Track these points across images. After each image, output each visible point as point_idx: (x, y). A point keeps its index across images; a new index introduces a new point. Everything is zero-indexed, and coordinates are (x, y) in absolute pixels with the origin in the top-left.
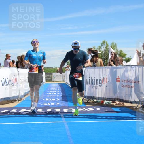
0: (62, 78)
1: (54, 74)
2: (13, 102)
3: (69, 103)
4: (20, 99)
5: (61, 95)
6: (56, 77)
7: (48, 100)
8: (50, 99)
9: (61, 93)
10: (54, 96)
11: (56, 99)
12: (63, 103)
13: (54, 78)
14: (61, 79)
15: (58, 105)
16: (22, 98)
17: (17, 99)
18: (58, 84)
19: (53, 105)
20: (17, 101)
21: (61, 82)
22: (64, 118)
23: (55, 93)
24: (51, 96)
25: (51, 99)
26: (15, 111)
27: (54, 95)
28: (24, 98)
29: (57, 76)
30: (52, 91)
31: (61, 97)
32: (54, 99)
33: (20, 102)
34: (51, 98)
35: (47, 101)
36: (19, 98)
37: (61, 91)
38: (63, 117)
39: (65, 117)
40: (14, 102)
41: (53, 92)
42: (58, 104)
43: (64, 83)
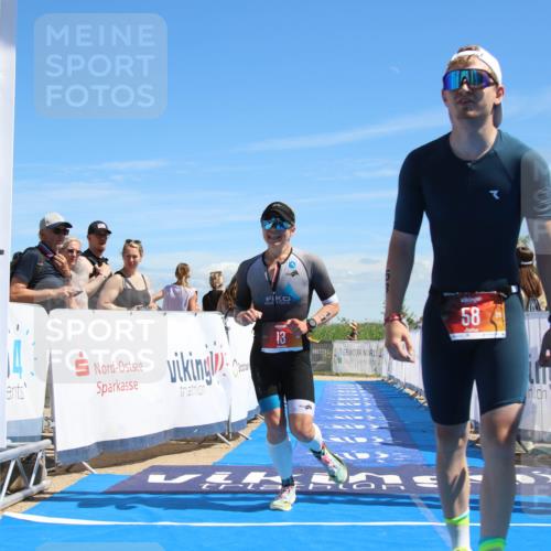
0: (372, 362)
1: (338, 346)
2: (205, 447)
3: (424, 453)
4: (233, 434)
5: (387, 426)
6: (348, 358)
7: (338, 440)
8: (347, 439)
9: (384, 418)
10: (358, 427)
11: (370, 440)
12: (402, 455)
13: (340, 361)
14: (368, 366)
15: (385, 459)
16: (241, 432)
17: (223, 435)
18: (360, 383)
19: (364, 461)
20: (223, 442)
21: (367, 376)
22: (429, 510)
23: (360, 418)
24: (348, 427)
25: (352, 439)
26: (226, 479)
27: (358, 422)
28: (245, 432)
29: (349, 352)
30: (341, 407)
31: (388, 433)
32: (362, 436)
33: (233, 444)
34: (350, 434)
35: (337, 446)
36: (227, 432)
37: (378, 411)
38: (421, 505)
39: (429, 506)
40: (209, 446)
41: (349, 414)
42: (384, 456)
43: (380, 379)
